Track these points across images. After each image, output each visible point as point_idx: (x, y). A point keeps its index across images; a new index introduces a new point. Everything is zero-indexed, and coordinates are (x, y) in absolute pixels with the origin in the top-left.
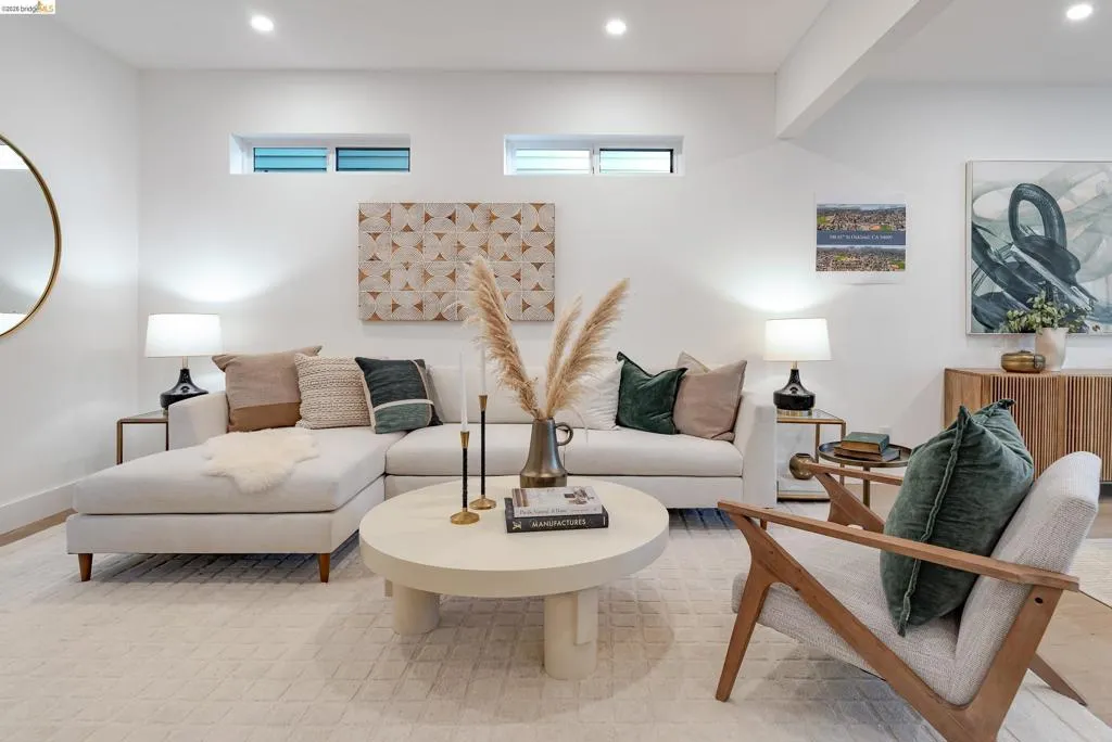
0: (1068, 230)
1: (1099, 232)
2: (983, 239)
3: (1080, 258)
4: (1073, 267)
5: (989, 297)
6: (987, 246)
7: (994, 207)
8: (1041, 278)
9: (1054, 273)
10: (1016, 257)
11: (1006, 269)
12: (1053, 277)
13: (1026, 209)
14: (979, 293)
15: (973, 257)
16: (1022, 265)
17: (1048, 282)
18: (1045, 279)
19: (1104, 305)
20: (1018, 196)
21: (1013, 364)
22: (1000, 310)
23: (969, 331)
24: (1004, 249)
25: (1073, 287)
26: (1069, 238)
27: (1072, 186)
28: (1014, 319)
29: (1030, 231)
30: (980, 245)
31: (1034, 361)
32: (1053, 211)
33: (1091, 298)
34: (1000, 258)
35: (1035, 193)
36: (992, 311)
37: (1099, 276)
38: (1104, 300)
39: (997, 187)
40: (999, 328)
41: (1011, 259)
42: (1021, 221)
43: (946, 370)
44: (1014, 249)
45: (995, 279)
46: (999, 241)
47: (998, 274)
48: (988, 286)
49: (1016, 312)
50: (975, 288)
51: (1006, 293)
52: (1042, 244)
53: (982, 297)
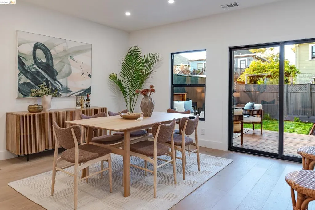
0: (54, 61)
1: (64, 63)
2: (22, 61)
3: (58, 71)
4: (56, 74)
5: (25, 84)
6: (24, 65)
7: (27, 50)
8: (45, 77)
9: (49, 75)
10: (35, 69)
11: (32, 74)
12: (49, 77)
13: (39, 52)
14: (21, 82)
15: (18, 68)
16: (38, 72)
17: (47, 79)
18: (46, 78)
19: (65, 87)
20: (36, 47)
21: (31, 109)
22: (29, 89)
23: (17, 98)
24: (31, 66)
25: (55, 81)
26: (54, 64)
27: (55, 46)
28: (34, 92)
29: (40, 60)
30: (21, 64)
31: (38, 108)
32: (49, 54)
33: (61, 85)
34: (29, 69)
35: (42, 47)
36: (26, 89)
37: (64, 77)
38: (65, 86)
39: (28, 42)
40: (29, 96)
41: (33, 70)
42: (37, 56)
43: (7, 113)
44: (35, 66)
45: (27, 77)
46: (29, 62)
47: (28, 75)
48: (24, 80)
49: (34, 90)
50: (19, 80)
51: (32, 83)
52: (45, 65)
53: (22, 84)
